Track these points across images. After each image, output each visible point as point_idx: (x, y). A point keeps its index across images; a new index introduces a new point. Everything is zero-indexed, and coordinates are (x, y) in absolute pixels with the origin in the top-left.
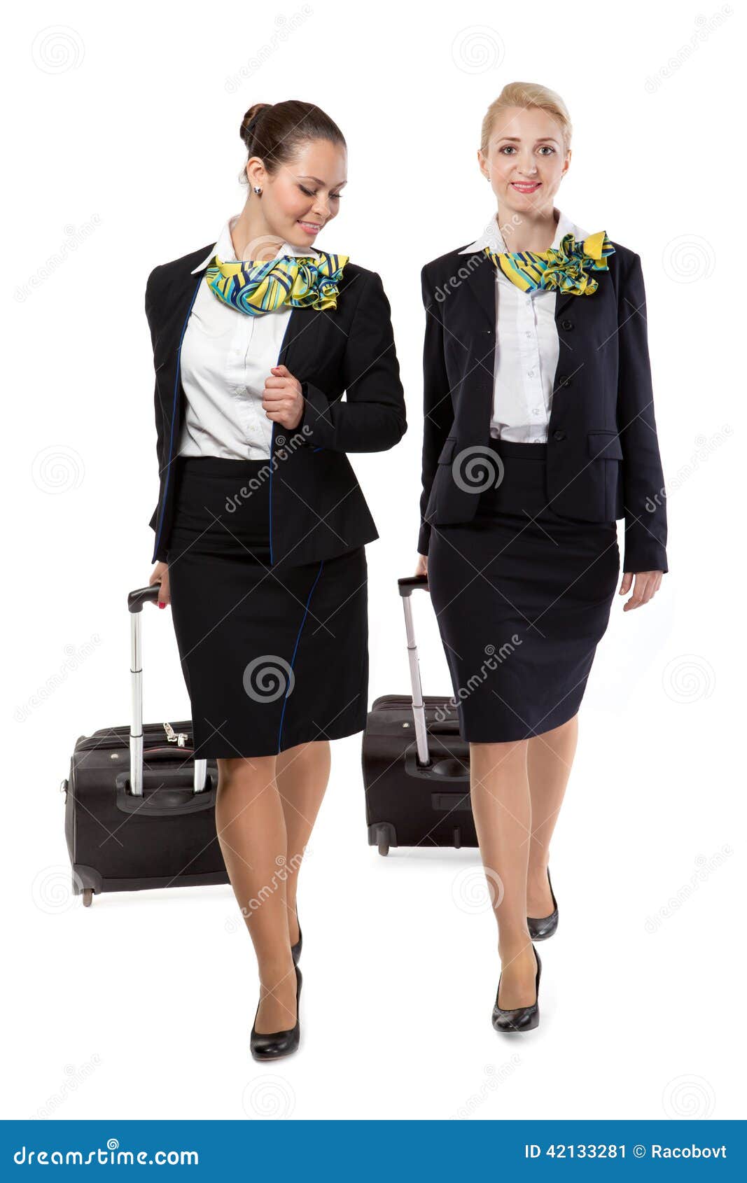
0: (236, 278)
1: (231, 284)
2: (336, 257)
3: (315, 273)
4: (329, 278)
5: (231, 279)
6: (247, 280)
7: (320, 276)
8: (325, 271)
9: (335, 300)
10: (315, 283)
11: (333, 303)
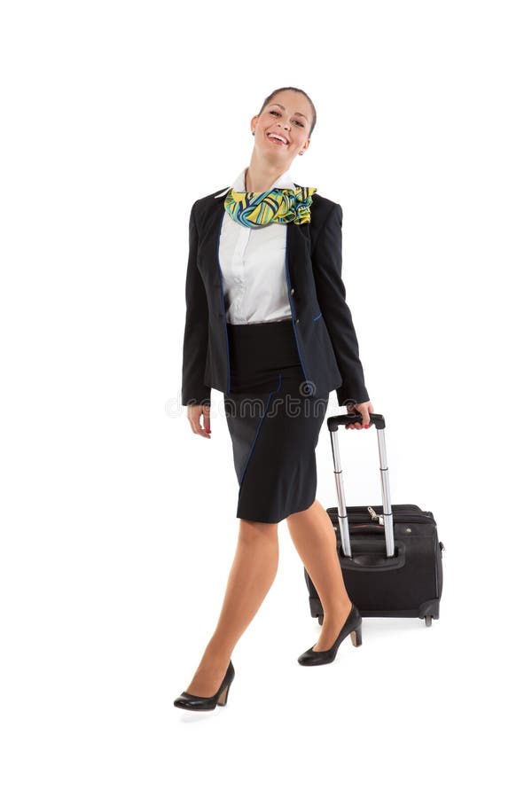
0: (241, 203)
1: (237, 207)
2: (307, 189)
3: (293, 200)
4: (303, 202)
5: (238, 204)
6: (248, 206)
7: (297, 201)
8: (300, 198)
9: (309, 216)
10: (293, 207)
11: (308, 218)
